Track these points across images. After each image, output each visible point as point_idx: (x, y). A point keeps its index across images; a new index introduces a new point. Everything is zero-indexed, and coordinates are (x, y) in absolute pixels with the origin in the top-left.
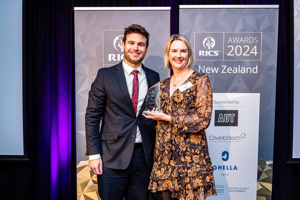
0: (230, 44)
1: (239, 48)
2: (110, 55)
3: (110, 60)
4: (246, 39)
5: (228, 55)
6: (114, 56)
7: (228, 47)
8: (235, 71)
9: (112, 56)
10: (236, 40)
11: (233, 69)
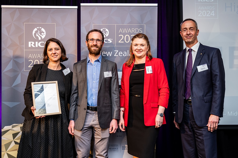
0: (121, 33)
1: (127, 37)
2: (30, 43)
3: (30, 46)
4: (133, 30)
5: (119, 42)
6: (33, 43)
7: (119, 36)
8: (125, 55)
9: (31, 43)
10: (125, 30)
11: (123, 53)
